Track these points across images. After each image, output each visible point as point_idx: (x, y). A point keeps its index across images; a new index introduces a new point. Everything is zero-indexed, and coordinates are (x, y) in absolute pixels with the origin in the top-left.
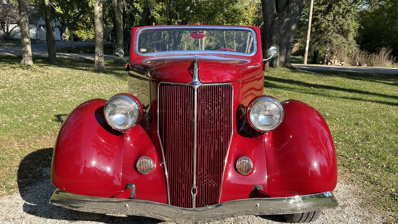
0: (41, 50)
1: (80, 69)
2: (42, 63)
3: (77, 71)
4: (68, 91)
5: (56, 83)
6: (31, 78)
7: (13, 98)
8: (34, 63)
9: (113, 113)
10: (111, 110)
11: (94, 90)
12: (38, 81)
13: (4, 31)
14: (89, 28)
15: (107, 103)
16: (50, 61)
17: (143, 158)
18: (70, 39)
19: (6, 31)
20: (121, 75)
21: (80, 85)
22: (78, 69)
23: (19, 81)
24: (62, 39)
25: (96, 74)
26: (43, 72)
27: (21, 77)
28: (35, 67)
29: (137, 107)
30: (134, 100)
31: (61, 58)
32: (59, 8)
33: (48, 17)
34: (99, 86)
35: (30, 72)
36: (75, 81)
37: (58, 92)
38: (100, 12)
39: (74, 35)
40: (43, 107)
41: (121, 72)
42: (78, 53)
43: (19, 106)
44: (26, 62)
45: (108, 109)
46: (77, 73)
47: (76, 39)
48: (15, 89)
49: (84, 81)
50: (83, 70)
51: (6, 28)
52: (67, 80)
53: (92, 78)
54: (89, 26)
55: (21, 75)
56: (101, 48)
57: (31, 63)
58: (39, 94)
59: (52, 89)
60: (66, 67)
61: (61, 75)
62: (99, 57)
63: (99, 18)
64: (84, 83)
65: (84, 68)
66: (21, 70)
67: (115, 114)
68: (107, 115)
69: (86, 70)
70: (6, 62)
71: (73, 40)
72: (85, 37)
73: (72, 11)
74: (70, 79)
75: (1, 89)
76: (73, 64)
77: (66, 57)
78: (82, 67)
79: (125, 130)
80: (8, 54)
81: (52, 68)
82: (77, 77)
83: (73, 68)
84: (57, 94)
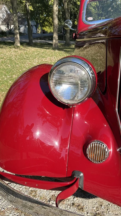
0: (26, 39)
1: (45, 48)
2: (25, 45)
3: (43, 49)
4: (37, 61)
5: (31, 56)
6: (18, 53)
7: (6, 64)
8: (21, 45)
9: (58, 83)
10: (56, 78)
11: (51, 61)
12: (21, 55)
13: (9, 29)
14: (51, 25)
15: (52, 68)
16: (30, 44)
17: (95, 143)
18: (41, 32)
19: (10, 28)
20: (68, 52)
21: (44, 57)
22: (44, 48)
23: (11, 55)
24: (37, 33)
25: (53, 51)
26: (25, 50)
27: (13, 53)
28: (21, 47)
29: (91, 75)
30: (88, 64)
31: (36, 42)
32: (31, 6)
33: (29, 18)
34: (54, 58)
35: (18, 50)
36: (41, 55)
37: (31, 62)
38: (57, 11)
39: (43, 30)
40: (20, 70)
41: (68, 50)
42: (45, 40)
43: (7, 69)
44: (17, 44)
45: (53, 77)
46: (42, 50)
47: (44, 32)
48: (8, 59)
49: (46, 55)
50: (46, 49)
51: (10, 27)
52: (37, 54)
53: (51, 53)
54: (51, 24)
55: (13, 52)
56: (57, 35)
57: (19, 45)
58: (20, 63)
59: (28, 59)
60: (37, 47)
61: (34, 52)
62: (56, 40)
63: (56, 15)
64: (46, 56)
65: (47, 48)
66: (14, 49)
67: (62, 84)
68: (52, 84)
69: (48, 49)
70: (8, 45)
71: (42, 32)
72: (49, 31)
73: (42, 15)
74: (39, 54)
75: (1, 59)
76: (41, 46)
77: (38, 42)
78: (46, 47)
79: (73, 105)
80: (10, 41)
81: (30, 48)
82: (43, 53)
83: (41, 48)
84: (30, 62)
